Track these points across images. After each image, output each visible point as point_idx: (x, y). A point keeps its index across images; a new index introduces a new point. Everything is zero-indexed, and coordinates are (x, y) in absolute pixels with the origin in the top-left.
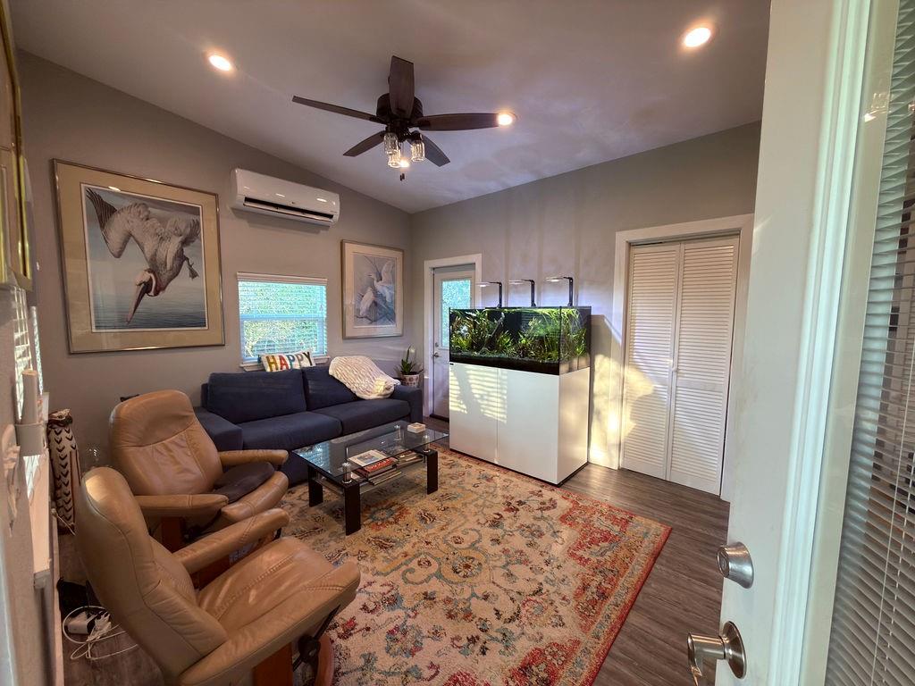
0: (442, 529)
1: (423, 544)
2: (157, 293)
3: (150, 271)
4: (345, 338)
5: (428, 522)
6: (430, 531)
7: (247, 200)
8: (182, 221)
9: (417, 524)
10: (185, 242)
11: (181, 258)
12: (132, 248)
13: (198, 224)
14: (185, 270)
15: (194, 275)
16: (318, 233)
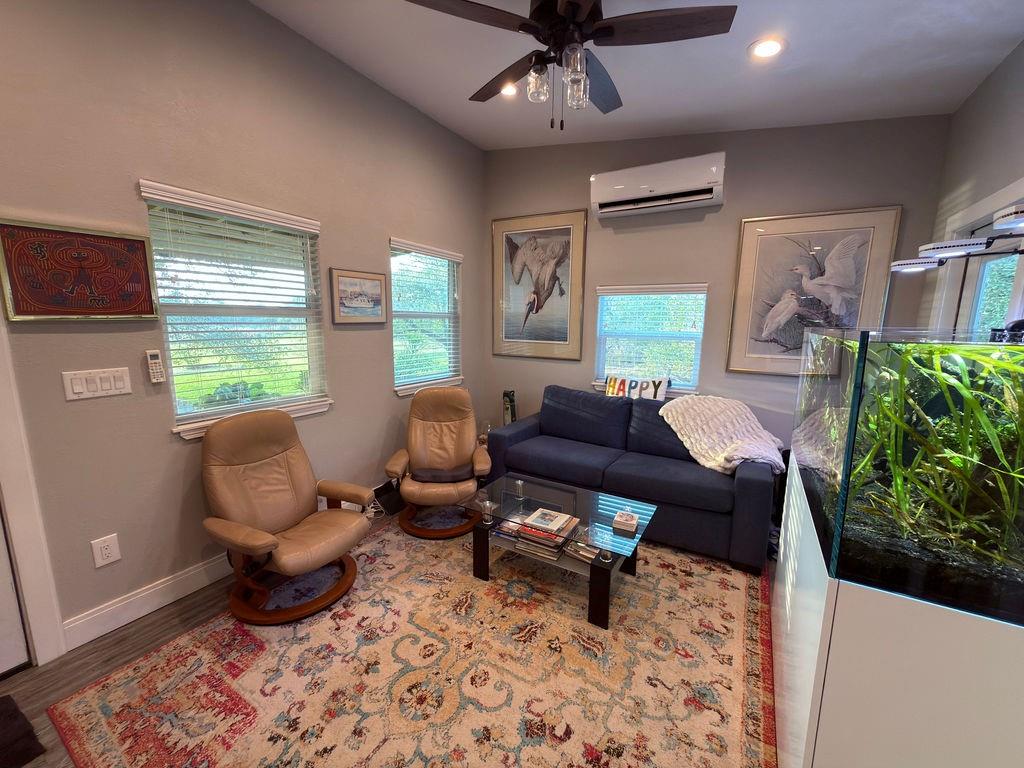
0: (502, 656)
1: (466, 642)
2: (537, 312)
3: (534, 293)
4: (728, 370)
5: (515, 637)
6: (496, 645)
7: (602, 206)
8: (556, 244)
9: (507, 627)
10: (558, 264)
11: (554, 278)
12: (526, 275)
13: (569, 243)
14: (556, 290)
15: (562, 293)
16: (701, 219)
